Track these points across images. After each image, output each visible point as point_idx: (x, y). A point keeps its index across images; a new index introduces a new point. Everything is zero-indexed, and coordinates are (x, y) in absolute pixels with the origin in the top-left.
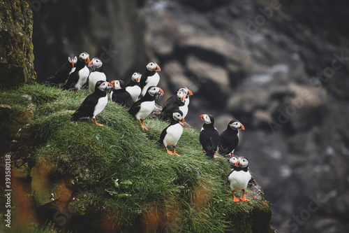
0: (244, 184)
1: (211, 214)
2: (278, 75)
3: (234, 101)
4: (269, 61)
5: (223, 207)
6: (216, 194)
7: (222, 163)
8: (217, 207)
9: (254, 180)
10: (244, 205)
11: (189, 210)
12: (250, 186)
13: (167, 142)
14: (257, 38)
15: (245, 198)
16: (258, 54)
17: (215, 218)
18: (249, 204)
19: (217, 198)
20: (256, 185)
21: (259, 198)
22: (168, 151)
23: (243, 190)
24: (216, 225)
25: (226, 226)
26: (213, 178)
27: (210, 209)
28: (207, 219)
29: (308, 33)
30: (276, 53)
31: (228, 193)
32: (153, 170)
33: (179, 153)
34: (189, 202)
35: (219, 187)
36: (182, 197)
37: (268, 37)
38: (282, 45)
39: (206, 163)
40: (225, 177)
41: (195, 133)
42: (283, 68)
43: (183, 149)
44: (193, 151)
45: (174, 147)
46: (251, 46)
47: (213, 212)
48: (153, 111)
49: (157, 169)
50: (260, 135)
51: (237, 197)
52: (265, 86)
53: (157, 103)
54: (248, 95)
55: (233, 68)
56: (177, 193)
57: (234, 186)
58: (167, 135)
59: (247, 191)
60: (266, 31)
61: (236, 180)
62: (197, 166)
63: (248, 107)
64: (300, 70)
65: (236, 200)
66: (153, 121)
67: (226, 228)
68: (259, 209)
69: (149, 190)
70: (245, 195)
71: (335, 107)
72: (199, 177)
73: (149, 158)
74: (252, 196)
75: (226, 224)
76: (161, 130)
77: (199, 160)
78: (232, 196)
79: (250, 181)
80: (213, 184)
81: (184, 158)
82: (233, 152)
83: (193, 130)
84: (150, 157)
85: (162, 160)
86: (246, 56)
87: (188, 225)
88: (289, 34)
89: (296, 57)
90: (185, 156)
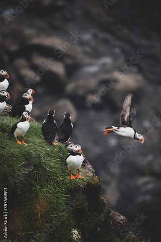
0: (78, 165)
1: (53, 190)
2: (104, 66)
3: (70, 87)
4: (97, 54)
5: (63, 184)
6: (57, 174)
7: (60, 148)
8: (58, 184)
9: (87, 161)
10: (79, 181)
11: (36, 187)
12: (83, 166)
13: (17, 133)
14: (87, 37)
15: (80, 176)
16: (88, 49)
17: (57, 193)
18: (83, 180)
19: (58, 177)
20: (88, 164)
21: (91, 174)
22: (18, 141)
23: (78, 170)
24: (58, 198)
25: (66, 199)
26: (54, 161)
27: (53, 186)
28: (51, 194)
29: (126, 31)
30: (102, 48)
31: (66, 173)
32: (6, 157)
33: (26, 143)
34: (36, 181)
35: (59, 168)
36: (30, 177)
37: (95, 36)
38: (106, 42)
39: (48, 149)
40: (63, 160)
41: (38, 125)
42: (107, 60)
43: (29, 139)
44: (38, 141)
45: (22, 137)
46: (82, 43)
47: (55, 188)
48: (5, 109)
49: (9, 156)
50: (92, 114)
51: (74, 175)
52: (94, 75)
53: (8, 103)
54: (81, 82)
55: (69, 61)
56: (26, 174)
57: (71, 167)
58: (17, 129)
59: (81, 170)
60: (93, 31)
61: (72, 162)
62: (41, 153)
63: (81, 92)
64: (121, 61)
65: (73, 177)
66: (5, 117)
67: (66, 200)
68: (91, 183)
69: (3, 173)
70: (80, 174)
71: (150, 89)
72: (43, 161)
73: (2, 148)
74: (85, 174)
75: (65, 197)
76: (12, 125)
77: (42, 147)
78: (69, 174)
79: (84, 162)
80: (54, 166)
81: (31, 146)
82: (69, 140)
83: (37, 124)
84: (4, 146)
85: (14, 148)
86: (78, 51)
87: (35, 200)
88: (112, 33)
89: (117, 51)
90: (31, 144)
